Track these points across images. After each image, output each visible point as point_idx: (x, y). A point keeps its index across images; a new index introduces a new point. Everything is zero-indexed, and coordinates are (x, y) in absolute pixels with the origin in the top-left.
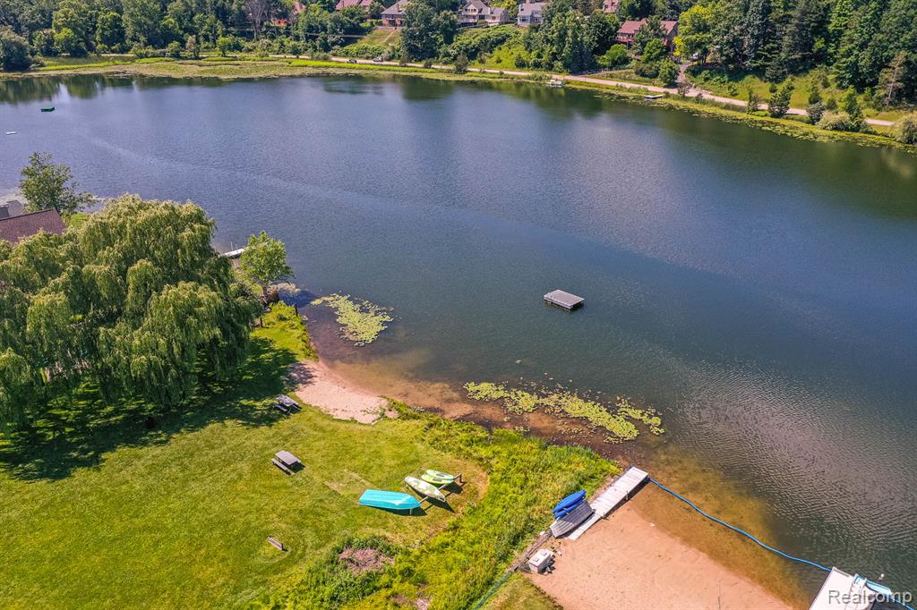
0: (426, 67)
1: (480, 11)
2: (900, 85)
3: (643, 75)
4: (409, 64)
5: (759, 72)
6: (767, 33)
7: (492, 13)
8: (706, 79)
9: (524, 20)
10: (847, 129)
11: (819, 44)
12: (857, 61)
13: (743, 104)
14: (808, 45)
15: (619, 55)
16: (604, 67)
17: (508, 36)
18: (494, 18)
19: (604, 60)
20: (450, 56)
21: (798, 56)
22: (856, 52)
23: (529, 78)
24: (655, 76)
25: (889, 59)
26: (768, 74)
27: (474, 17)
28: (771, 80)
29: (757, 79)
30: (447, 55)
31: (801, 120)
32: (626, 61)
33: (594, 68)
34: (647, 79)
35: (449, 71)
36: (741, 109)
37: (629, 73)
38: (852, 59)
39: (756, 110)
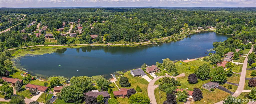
3: (101, 42)
4: (66, 45)
5: (116, 41)
14: (120, 38)
15: (95, 40)
19: (92, 41)
24: (103, 42)
31: (129, 45)
35: (73, 46)
36: (121, 45)
39: (123, 45)
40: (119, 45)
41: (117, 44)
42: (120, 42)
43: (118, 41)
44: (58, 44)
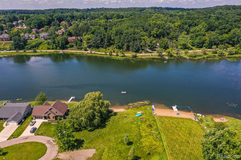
0: (24, 52)
1: (28, 36)
2: (127, 48)
3: (79, 49)
4: (19, 51)
5: (102, 47)
6: (102, 40)
7: (32, 36)
8: (92, 49)
9: (42, 38)
10: (123, 57)
11: (111, 42)
12: (119, 45)
13: (104, 53)
14: (110, 42)
15: (72, 45)
16: (69, 47)
17: (42, 42)
18: (33, 37)
19: (68, 46)
20: (29, 48)
21: (108, 44)
22: (118, 43)
23: (54, 52)
24: (82, 48)
25: (124, 44)
26: (104, 47)
27: (27, 37)
28: (105, 48)
29: (102, 48)
30: (28, 48)
31: (115, 56)
32: (73, 46)
33: (67, 48)
34: (80, 49)
35: (32, 52)
36: (104, 55)
37: (76, 48)
38: (118, 44)
39: (107, 54)
40: (101, 54)
41: (101, 53)
42: (107, 49)
43: (106, 48)
44: (10, 50)
